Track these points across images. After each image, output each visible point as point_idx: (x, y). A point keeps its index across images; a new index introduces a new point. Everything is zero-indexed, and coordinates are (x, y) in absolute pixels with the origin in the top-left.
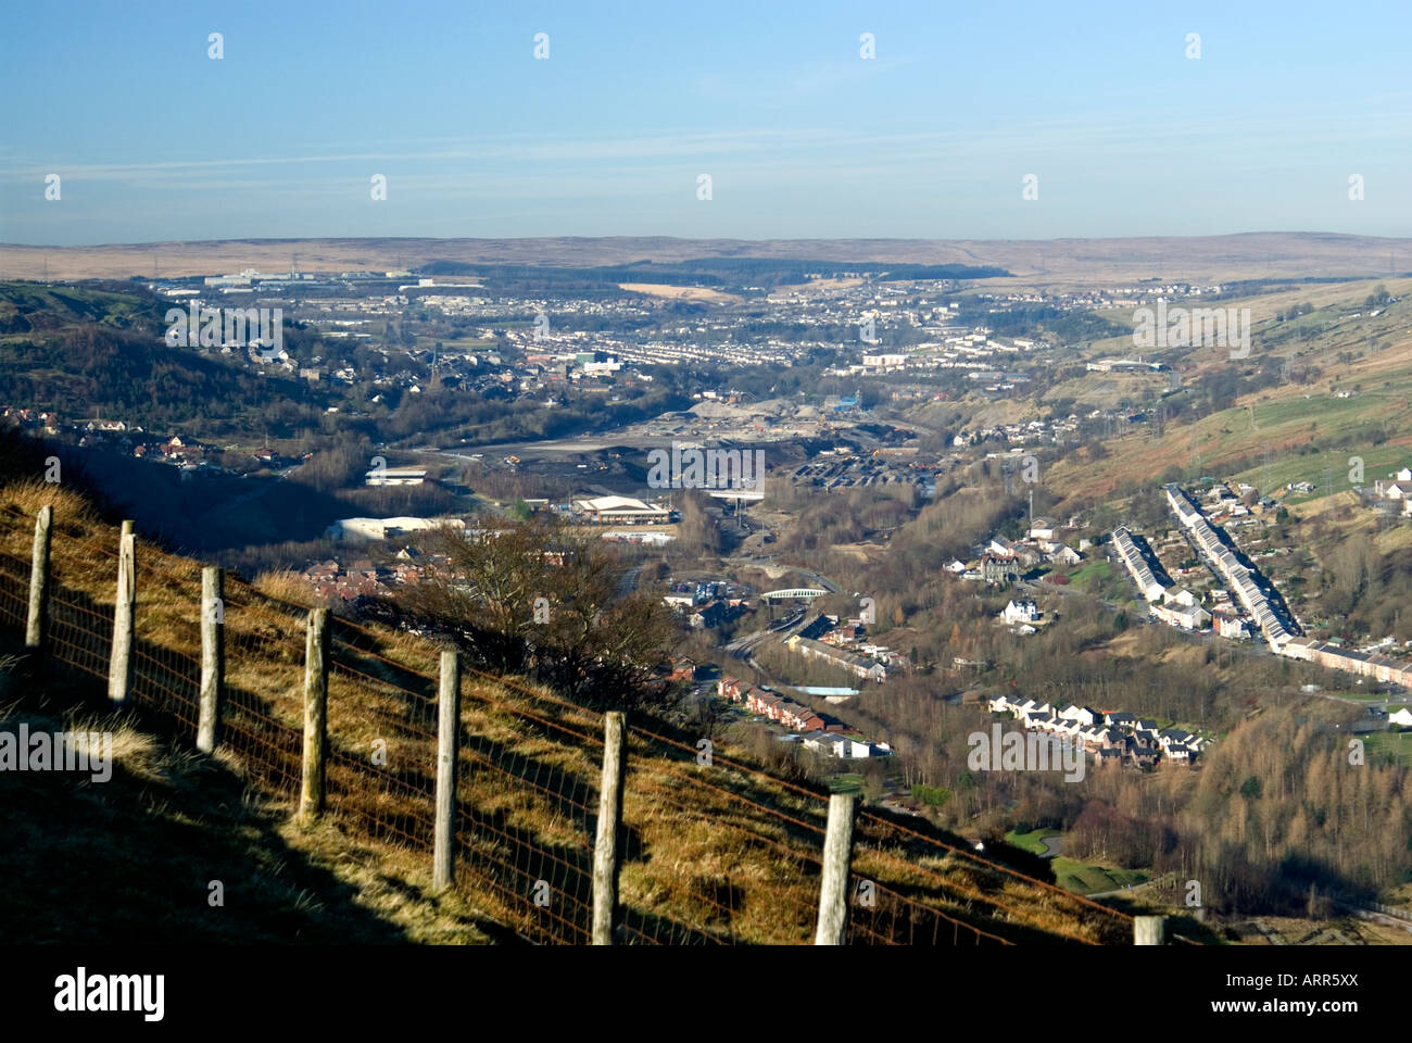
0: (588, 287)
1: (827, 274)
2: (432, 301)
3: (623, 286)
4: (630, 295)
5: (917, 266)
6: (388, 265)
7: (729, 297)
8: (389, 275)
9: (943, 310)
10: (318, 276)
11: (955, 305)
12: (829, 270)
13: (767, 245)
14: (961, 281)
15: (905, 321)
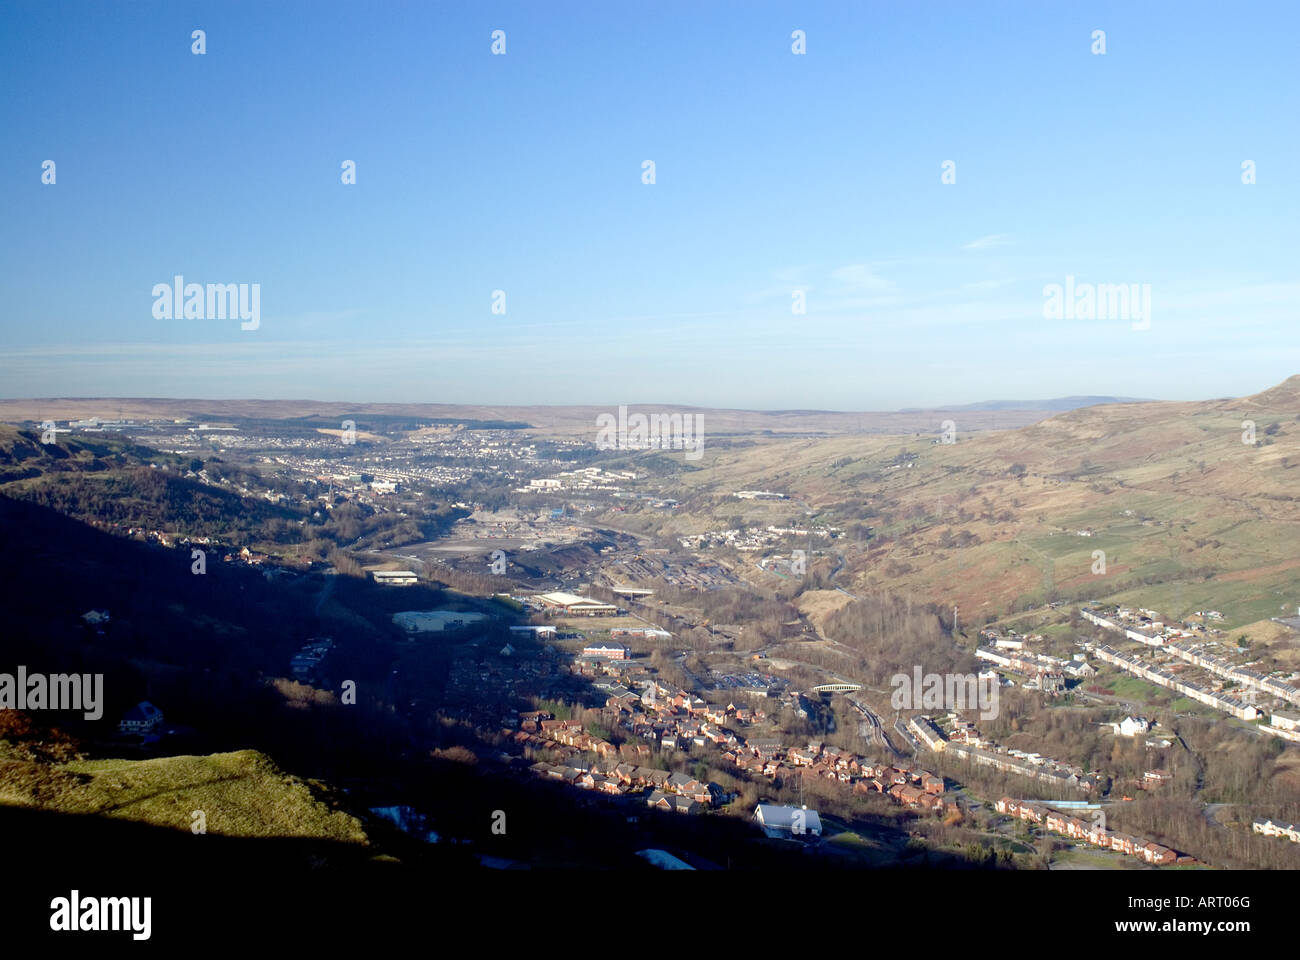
0: (300, 431)
1: (428, 425)
2: (213, 438)
3: (319, 430)
4: (327, 436)
5: (476, 421)
6: (175, 415)
7: (381, 438)
8: (177, 421)
9: (527, 449)
10: (136, 422)
11: (533, 446)
12: (428, 423)
13: (369, 406)
14: (515, 431)
15: (508, 455)
